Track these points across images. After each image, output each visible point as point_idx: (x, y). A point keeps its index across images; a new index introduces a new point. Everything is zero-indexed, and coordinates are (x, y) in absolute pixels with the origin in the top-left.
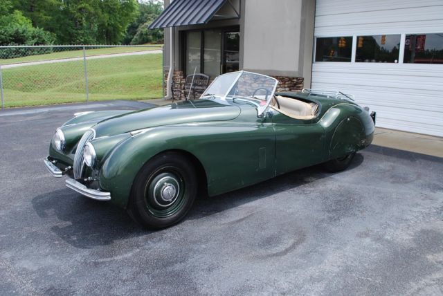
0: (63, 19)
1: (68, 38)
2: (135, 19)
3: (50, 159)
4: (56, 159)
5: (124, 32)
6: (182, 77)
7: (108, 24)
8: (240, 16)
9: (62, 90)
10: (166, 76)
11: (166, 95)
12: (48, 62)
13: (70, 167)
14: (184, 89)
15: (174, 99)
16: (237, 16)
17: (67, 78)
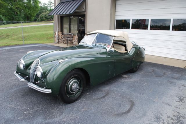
0: (10, 12)
1: (12, 19)
2: (38, 12)
3: (17, 72)
4: (20, 73)
5: (34, 17)
6: (62, 34)
7: (28, 14)
8: (85, 11)
9: (12, 39)
10: (55, 34)
11: (55, 41)
12: (5, 28)
13: (27, 76)
14: (63, 39)
15: (59, 43)
16: (84, 11)
17: (14, 34)
